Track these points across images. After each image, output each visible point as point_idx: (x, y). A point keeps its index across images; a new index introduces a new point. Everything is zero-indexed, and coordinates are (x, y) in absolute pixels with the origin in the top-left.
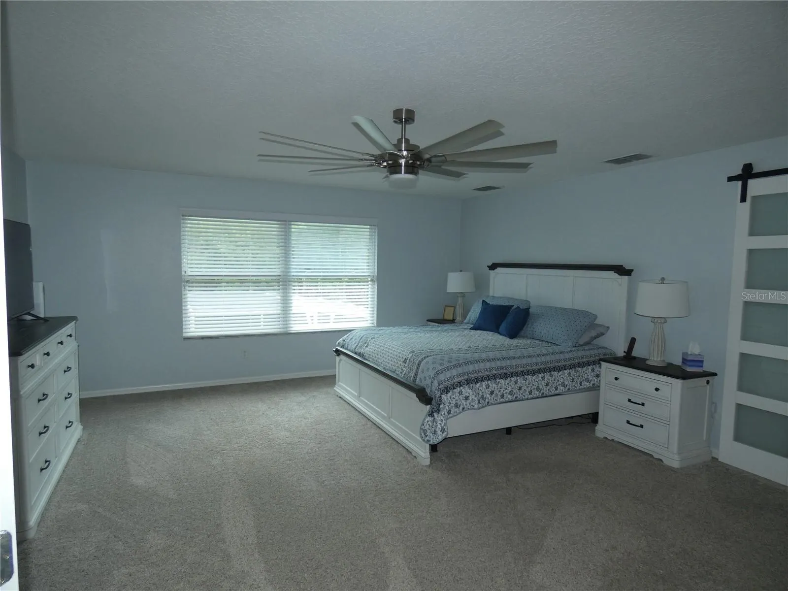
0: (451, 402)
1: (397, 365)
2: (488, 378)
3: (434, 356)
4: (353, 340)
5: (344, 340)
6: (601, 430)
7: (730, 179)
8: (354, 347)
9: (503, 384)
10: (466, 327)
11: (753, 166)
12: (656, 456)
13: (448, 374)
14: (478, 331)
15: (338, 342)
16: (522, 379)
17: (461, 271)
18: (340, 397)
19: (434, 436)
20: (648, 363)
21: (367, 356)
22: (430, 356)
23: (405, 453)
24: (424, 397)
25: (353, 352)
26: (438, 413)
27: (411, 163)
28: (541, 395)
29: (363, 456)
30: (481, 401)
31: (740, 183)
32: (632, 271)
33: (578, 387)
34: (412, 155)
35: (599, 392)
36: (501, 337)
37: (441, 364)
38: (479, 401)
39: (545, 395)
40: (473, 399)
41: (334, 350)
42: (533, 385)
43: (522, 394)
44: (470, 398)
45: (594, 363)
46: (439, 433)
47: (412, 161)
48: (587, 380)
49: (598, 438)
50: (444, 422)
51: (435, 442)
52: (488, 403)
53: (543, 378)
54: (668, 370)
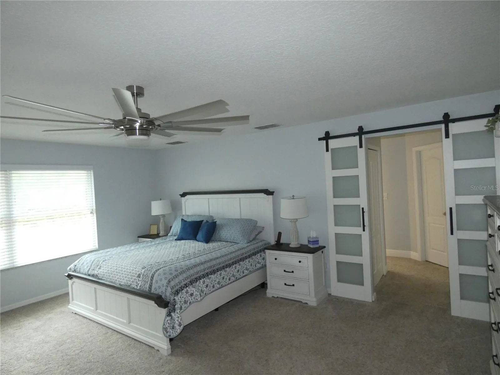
0: (181, 301)
1: (132, 280)
2: (204, 276)
3: (163, 268)
4: (85, 264)
5: (76, 266)
6: (270, 292)
7: (320, 139)
8: (87, 271)
9: (213, 278)
10: (171, 239)
11: (330, 132)
12: (304, 302)
13: (177, 280)
14: (182, 241)
15: (69, 268)
16: (224, 271)
17: (161, 200)
18: (75, 313)
19: (173, 330)
20: (290, 246)
21: (100, 276)
22: (160, 269)
23: (148, 349)
24: (161, 302)
25: (86, 275)
26: (174, 312)
27: (145, 127)
28: (235, 279)
29: (113, 364)
30: (202, 294)
31: (325, 141)
32: (274, 192)
33: (254, 269)
34: (146, 121)
35: (266, 268)
36: (200, 243)
37: (171, 274)
38: (200, 294)
39: (238, 278)
40: (196, 294)
41: (66, 275)
42: (230, 273)
43: (225, 282)
44: (194, 294)
45: (260, 251)
46: (177, 327)
47: (146, 126)
48: (259, 263)
49: (269, 298)
50: (180, 318)
51: (175, 335)
52: (206, 294)
53: (236, 268)
54: (302, 249)
